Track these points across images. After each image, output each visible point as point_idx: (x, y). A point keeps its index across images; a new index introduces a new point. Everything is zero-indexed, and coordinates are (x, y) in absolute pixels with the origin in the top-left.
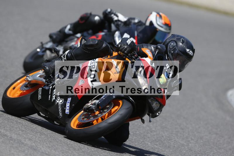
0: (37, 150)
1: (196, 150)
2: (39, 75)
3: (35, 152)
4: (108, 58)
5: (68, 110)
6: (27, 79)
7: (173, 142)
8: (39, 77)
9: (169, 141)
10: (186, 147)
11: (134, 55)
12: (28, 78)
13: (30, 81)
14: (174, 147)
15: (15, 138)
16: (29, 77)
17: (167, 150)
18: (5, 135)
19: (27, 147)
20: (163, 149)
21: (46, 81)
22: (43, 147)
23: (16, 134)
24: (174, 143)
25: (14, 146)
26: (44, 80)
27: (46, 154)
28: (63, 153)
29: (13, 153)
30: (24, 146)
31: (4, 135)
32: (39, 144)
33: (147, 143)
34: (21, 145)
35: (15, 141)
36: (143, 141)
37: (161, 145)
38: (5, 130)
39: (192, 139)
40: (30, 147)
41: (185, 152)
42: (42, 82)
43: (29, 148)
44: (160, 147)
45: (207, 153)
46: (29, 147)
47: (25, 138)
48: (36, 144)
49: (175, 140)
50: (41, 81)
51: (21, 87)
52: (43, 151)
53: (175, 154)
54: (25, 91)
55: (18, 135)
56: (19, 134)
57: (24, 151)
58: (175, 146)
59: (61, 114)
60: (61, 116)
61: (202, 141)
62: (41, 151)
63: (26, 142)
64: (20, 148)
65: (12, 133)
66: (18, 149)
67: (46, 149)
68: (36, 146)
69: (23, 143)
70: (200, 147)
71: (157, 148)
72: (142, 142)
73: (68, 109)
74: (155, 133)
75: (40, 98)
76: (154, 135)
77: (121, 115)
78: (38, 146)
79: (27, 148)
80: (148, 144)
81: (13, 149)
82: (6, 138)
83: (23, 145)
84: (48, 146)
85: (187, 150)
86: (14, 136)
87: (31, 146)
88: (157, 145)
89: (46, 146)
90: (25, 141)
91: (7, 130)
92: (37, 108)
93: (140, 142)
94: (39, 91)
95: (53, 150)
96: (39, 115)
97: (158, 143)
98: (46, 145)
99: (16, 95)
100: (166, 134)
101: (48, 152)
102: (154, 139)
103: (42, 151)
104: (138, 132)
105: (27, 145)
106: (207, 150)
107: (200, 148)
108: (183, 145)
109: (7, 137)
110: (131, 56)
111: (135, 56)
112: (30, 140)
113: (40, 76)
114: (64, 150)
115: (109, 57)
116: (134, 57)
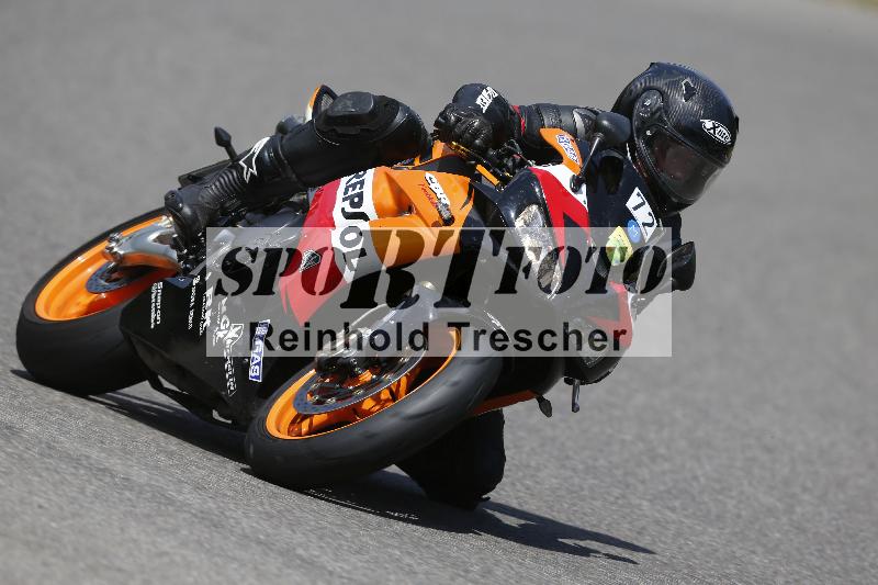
0: (223, 526)
1: (822, 531)
2: (154, 236)
3: (215, 534)
4: (414, 169)
5: (257, 367)
6: (112, 248)
7: (732, 498)
8: (154, 241)
9: (720, 497)
10: (784, 520)
11: (510, 154)
12: (113, 244)
13: (123, 258)
14: (739, 516)
15: (143, 481)
16: (118, 241)
17: (710, 530)
18: (104, 470)
19: (187, 516)
20: (699, 525)
21: (180, 258)
22: (247, 517)
23: (146, 465)
24: (740, 502)
25: (138, 510)
26: (174, 254)
27: (259, 542)
28: (321, 538)
29: (135, 536)
30: (177, 511)
31: (100, 470)
32: (232, 506)
33: (638, 502)
34: (163, 508)
35: (141, 493)
36: (624, 497)
37: (691, 510)
38: (103, 450)
39: (805, 489)
40: (200, 515)
41: (778, 535)
42: (164, 258)
43: (196, 520)
44: (686, 516)
45: (863, 541)
46: (195, 515)
47: (180, 481)
48: (222, 505)
49: (742, 493)
50: (165, 255)
51: (91, 279)
52: (248, 531)
53: (741, 545)
54: (104, 296)
55: (155, 472)
56: (157, 467)
57: (175, 531)
58: (744, 513)
59: (231, 384)
60: (232, 388)
61: (841, 496)
62: (240, 532)
63: (181, 498)
64: (159, 520)
65: (130, 463)
66: (154, 523)
67: (257, 522)
68: (222, 513)
69: (171, 502)
70: (836, 519)
71: (674, 522)
72: (618, 498)
73: (258, 364)
74: (667, 466)
75: (156, 320)
76: (664, 473)
77: (455, 384)
78: (228, 514)
79: (184, 519)
80: (640, 505)
81: (133, 523)
82: (108, 479)
83: (171, 508)
84: (267, 513)
85: (786, 528)
86: (140, 475)
87: (202, 512)
88: (673, 510)
89: (260, 512)
90: (180, 492)
91: (111, 451)
92: (149, 361)
93: (612, 499)
94: (153, 297)
95: (283, 529)
96: (157, 386)
97: (677, 503)
98: (260, 508)
99: (73, 312)
100: (708, 468)
101: (268, 535)
102: (662, 488)
103: (243, 529)
104: (602, 462)
105: (185, 509)
106: (861, 531)
107: (834, 523)
108: (770, 511)
109: (113, 476)
110: (500, 157)
111: (514, 160)
112: (198, 487)
113: (160, 239)
114: (326, 528)
115: (417, 163)
116: (510, 164)
